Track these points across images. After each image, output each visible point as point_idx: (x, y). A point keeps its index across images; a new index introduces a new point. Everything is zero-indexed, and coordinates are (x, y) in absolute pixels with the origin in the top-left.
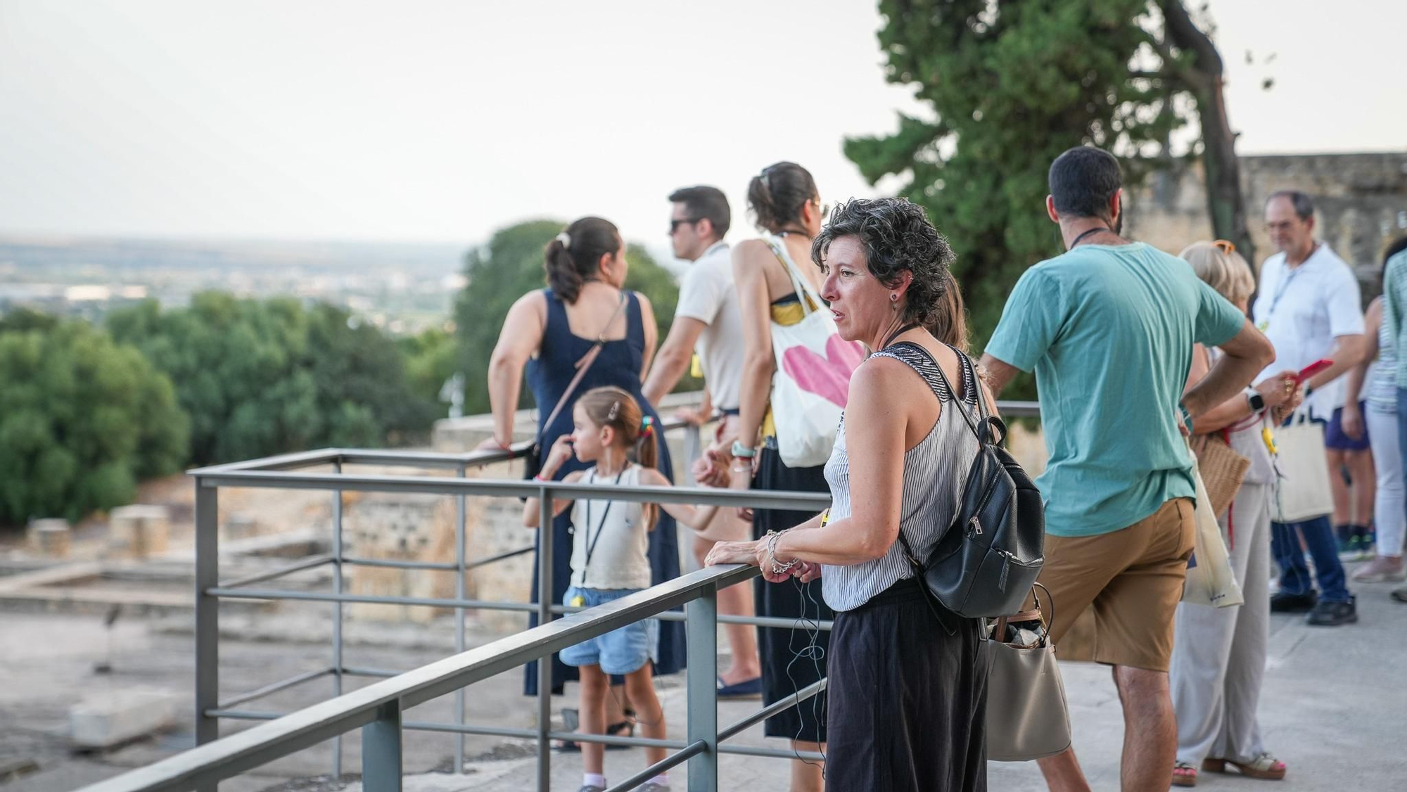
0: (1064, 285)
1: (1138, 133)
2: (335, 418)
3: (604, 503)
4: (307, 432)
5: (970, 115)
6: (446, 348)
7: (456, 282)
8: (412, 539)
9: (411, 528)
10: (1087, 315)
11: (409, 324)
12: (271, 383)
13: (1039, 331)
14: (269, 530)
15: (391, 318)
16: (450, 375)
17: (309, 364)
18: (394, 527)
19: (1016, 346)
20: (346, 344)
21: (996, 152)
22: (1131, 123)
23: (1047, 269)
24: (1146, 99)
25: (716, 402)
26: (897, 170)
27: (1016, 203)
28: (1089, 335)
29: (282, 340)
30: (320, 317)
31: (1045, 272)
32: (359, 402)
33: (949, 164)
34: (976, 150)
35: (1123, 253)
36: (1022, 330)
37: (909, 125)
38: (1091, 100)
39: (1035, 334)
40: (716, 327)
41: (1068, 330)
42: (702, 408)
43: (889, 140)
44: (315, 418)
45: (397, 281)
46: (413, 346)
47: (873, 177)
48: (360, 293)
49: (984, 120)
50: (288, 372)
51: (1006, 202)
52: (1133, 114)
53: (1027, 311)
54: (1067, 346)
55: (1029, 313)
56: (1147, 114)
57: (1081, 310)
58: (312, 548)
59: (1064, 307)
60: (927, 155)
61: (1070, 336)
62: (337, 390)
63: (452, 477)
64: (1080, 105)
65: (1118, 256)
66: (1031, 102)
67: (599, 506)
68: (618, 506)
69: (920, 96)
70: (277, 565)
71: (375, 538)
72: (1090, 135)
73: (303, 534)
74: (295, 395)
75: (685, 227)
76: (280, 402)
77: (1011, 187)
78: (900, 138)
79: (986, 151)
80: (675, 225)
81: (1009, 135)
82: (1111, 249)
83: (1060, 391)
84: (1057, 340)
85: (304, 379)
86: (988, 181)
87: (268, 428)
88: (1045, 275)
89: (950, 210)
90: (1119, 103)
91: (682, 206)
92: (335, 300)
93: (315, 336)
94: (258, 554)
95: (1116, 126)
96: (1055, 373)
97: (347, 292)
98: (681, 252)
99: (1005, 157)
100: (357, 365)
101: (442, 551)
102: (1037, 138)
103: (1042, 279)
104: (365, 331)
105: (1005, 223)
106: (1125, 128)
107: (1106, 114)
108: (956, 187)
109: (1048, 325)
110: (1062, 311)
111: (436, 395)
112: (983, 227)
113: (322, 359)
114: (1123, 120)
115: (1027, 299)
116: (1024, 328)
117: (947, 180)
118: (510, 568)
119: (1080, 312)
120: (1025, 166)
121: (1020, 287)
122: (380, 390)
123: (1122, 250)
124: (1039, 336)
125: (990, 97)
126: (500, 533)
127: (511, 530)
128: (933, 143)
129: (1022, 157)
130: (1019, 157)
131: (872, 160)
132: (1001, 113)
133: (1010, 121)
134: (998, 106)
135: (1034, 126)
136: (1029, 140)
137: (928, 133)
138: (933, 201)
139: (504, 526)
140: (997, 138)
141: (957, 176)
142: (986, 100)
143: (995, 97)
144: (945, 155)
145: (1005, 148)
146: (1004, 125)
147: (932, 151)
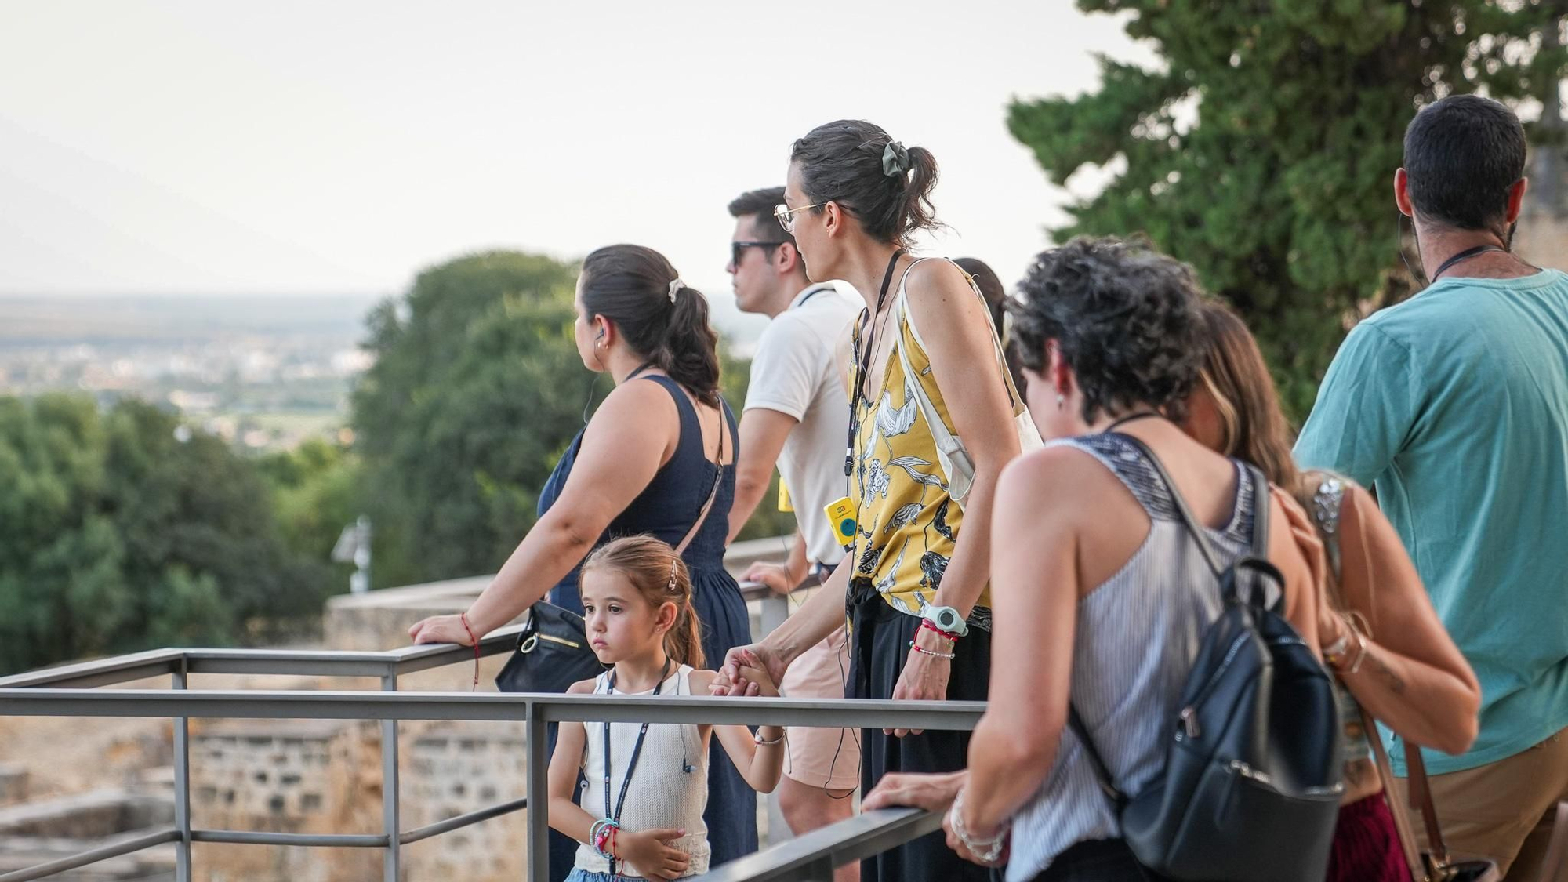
0: (1419, 352)
1: (1506, 83)
2: (156, 596)
3: (635, 728)
4: (108, 621)
5: (1224, 60)
6: (342, 472)
7: (354, 361)
8: (292, 795)
9: (289, 780)
10: (1458, 404)
11: (277, 434)
12: (49, 541)
13: (1375, 430)
14: (48, 789)
15: (245, 426)
16: (350, 520)
17: (108, 506)
18: (262, 777)
19: (1336, 455)
20: (172, 470)
21: (1268, 122)
22: (1493, 67)
23: (1390, 324)
24: (1516, 27)
25: (811, 556)
26: (1101, 157)
27: (1303, 207)
28: (1461, 437)
29: (62, 467)
30: (126, 423)
31: (1385, 329)
32: (196, 571)
33: (1186, 142)
34: (1234, 118)
35: (1519, 290)
36: (1346, 427)
37: (1118, 75)
38: (1426, 32)
39: (1368, 434)
40: (808, 426)
41: (1427, 429)
42: (790, 563)
43: (1085, 101)
44: (120, 595)
45: (256, 363)
46: (284, 471)
47: (1061, 171)
48: (195, 385)
49: (1245, 66)
50: (74, 521)
51: (1287, 202)
52: (1496, 53)
53: (1355, 394)
54: (1426, 455)
55: (1358, 398)
56: (1520, 52)
57: (1451, 392)
58: (122, 818)
59: (1417, 389)
60: (1153, 129)
61: (1429, 436)
62: (158, 551)
63: (372, 688)
64: (1407, 39)
65: (1510, 296)
66: (1325, 37)
67: (625, 732)
68: (660, 732)
69: (1136, 31)
70: (64, 849)
71: (230, 797)
72: (1427, 90)
73: (106, 794)
74: (88, 561)
75: (754, 256)
76: (61, 571)
77: (1293, 180)
78: (1104, 99)
79: (1250, 120)
80: (739, 251)
81: (1289, 91)
82: (1500, 286)
83: (1414, 531)
84: (1408, 442)
85: (101, 531)
86: (1255, 170)
87: (42, 615)
88: (1385, 334)
89: (1193, 221)
90: (1472, 36)
91: (750, 221)
92: (149, 397)
93: (118, 458)
94: (28, 830)
95: (1470, 73)
96: (1405, 499)
97: (169, 381)
98: (749, 298)
99: (1283, 130)
100: (191, 507)
101: (344, 817)
102: (1337, 96)
103: (1380, 341)
104: (202, 445)
105: (1285, 241)
106: (1483, 75)
107: (1451, 54)
108: (1200, 182)
109: (1391, 420)
110: (1414, 397)
111: (327, 555)
112: (1249, 247)
113: (131, 497)
114: (1480, 63)
115: (1354, 376)
116: (1350, 425)
117: (1184, 171)
118: (459, 842)
119: (1447, 396)
120: (1317, 144)
121: (1343, 356)
122: (230, 546)
123: (1519, 285)
124: (1375, 438)
125: (1256, 30)
126: (445, 782)
127: (462, 777)
128: (1163, 111)
129: (1311, 129)
130: (1306, 129)
131: (1058, 140)
132: (1275, 54)
133: (1292, 67)
134: (1268, 44)
135: (1331, 74)
136: (1324, 99)
137: (1153, 91)
138: (1163, 205)
139: (450, 770)
140: (1269, 98)
141: (1202, 161)
142: (1250, 35)
143: (1264, 29)
144: (1181, 127)
145: (1282, 114)
146: (1280, 76)
147: (1161, 121)
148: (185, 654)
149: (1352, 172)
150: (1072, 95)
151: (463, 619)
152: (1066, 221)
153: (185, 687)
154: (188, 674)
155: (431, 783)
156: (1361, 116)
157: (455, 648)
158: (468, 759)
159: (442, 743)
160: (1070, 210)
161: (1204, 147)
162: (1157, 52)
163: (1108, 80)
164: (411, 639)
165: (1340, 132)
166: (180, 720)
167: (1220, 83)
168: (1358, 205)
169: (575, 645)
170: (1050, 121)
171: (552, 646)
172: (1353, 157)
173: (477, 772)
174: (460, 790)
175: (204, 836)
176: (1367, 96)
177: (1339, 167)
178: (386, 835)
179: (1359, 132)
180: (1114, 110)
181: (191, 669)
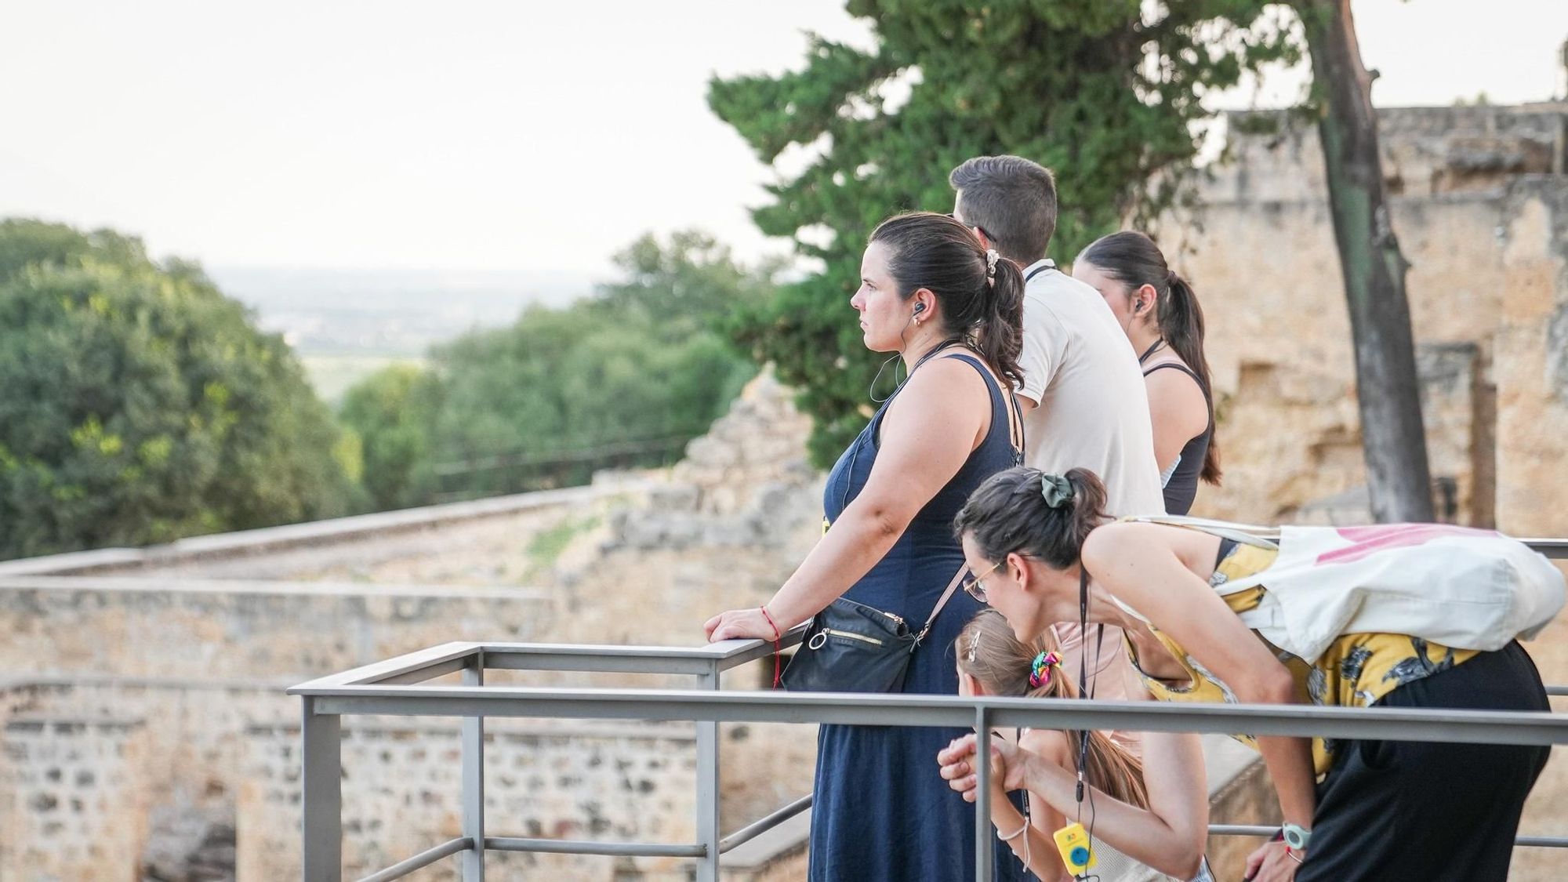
21: (992, 104)
26: (805, 135)
33: (895, 123)
34: (955, 99)
37: (827, 53)
40: (1044, 410)
43: (790, 79)
47: (770, 151)
60: (858, 109)
69: (856, 9)
78: (811, 77)
79: (974, 102)
81: (1013, 74)
99: (1007, 113)
102: (1060, 79)
120: (1039, 128)
125: (986, 11)
126: (39, 767)
127: (59, 763)
128: (872, 91)
129: (1034, 112)
130: (1030, 112)
131: (765, 119)
132: (1003, 36)
133: (1016, 50)
134: (997, 25)
135: (1054, 57)
136: (1047, 82)
137: (862, 69)
138: (875, 185)
139: (43, 754)
140: (993, 80)
141: (915, 141)
142: (979, 16)
143: (993, 11)
144: (890, 108)
145: (1005, 95)
146: (1005, 58)
147: (869, 102)
148: (482, 648)
149: (1074, 156)
150: (776, 74)
151: (764, 612)
152: (770, 200)
153: (481, 683)
154: (484, 670)
155: (25, 767)
156: (1084, 100)
157: (760, 644)
158: (64, 742)
159: (38, 727)
160: (773, 190)
161: (917, 129)
162: (872, 30)
163: (814, 58)
164: (705, 635)
165: (1062, 116)
166: (476, 719)
167: (942, 64)
168: (1079, 189)
169: (879, 642)
170: (755, 99)
171: (851, 643)
172: (1075, 141)
173: (74, 756)
174: (55, 775)
175: (497, 844)
176: (1090, 80)
177: (1063, 150)
178: (703, 844)
179: (1081, 116)
180: (824, 88)
181: (486, 665)
